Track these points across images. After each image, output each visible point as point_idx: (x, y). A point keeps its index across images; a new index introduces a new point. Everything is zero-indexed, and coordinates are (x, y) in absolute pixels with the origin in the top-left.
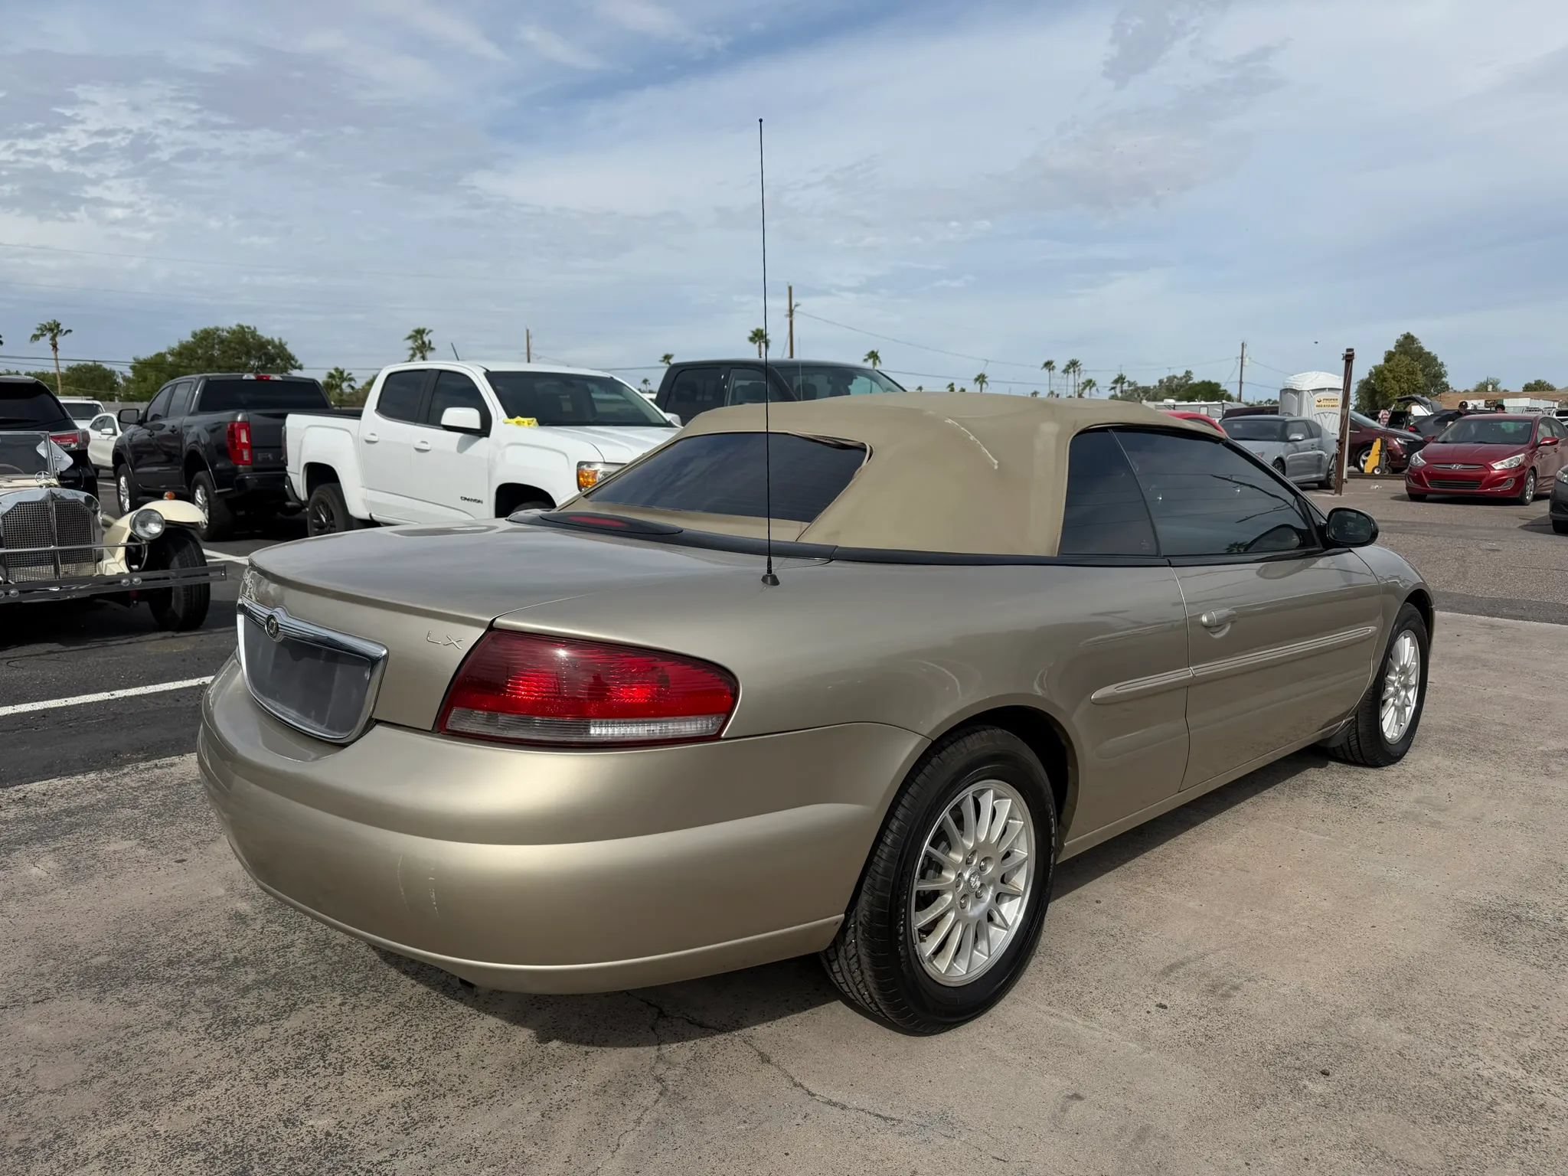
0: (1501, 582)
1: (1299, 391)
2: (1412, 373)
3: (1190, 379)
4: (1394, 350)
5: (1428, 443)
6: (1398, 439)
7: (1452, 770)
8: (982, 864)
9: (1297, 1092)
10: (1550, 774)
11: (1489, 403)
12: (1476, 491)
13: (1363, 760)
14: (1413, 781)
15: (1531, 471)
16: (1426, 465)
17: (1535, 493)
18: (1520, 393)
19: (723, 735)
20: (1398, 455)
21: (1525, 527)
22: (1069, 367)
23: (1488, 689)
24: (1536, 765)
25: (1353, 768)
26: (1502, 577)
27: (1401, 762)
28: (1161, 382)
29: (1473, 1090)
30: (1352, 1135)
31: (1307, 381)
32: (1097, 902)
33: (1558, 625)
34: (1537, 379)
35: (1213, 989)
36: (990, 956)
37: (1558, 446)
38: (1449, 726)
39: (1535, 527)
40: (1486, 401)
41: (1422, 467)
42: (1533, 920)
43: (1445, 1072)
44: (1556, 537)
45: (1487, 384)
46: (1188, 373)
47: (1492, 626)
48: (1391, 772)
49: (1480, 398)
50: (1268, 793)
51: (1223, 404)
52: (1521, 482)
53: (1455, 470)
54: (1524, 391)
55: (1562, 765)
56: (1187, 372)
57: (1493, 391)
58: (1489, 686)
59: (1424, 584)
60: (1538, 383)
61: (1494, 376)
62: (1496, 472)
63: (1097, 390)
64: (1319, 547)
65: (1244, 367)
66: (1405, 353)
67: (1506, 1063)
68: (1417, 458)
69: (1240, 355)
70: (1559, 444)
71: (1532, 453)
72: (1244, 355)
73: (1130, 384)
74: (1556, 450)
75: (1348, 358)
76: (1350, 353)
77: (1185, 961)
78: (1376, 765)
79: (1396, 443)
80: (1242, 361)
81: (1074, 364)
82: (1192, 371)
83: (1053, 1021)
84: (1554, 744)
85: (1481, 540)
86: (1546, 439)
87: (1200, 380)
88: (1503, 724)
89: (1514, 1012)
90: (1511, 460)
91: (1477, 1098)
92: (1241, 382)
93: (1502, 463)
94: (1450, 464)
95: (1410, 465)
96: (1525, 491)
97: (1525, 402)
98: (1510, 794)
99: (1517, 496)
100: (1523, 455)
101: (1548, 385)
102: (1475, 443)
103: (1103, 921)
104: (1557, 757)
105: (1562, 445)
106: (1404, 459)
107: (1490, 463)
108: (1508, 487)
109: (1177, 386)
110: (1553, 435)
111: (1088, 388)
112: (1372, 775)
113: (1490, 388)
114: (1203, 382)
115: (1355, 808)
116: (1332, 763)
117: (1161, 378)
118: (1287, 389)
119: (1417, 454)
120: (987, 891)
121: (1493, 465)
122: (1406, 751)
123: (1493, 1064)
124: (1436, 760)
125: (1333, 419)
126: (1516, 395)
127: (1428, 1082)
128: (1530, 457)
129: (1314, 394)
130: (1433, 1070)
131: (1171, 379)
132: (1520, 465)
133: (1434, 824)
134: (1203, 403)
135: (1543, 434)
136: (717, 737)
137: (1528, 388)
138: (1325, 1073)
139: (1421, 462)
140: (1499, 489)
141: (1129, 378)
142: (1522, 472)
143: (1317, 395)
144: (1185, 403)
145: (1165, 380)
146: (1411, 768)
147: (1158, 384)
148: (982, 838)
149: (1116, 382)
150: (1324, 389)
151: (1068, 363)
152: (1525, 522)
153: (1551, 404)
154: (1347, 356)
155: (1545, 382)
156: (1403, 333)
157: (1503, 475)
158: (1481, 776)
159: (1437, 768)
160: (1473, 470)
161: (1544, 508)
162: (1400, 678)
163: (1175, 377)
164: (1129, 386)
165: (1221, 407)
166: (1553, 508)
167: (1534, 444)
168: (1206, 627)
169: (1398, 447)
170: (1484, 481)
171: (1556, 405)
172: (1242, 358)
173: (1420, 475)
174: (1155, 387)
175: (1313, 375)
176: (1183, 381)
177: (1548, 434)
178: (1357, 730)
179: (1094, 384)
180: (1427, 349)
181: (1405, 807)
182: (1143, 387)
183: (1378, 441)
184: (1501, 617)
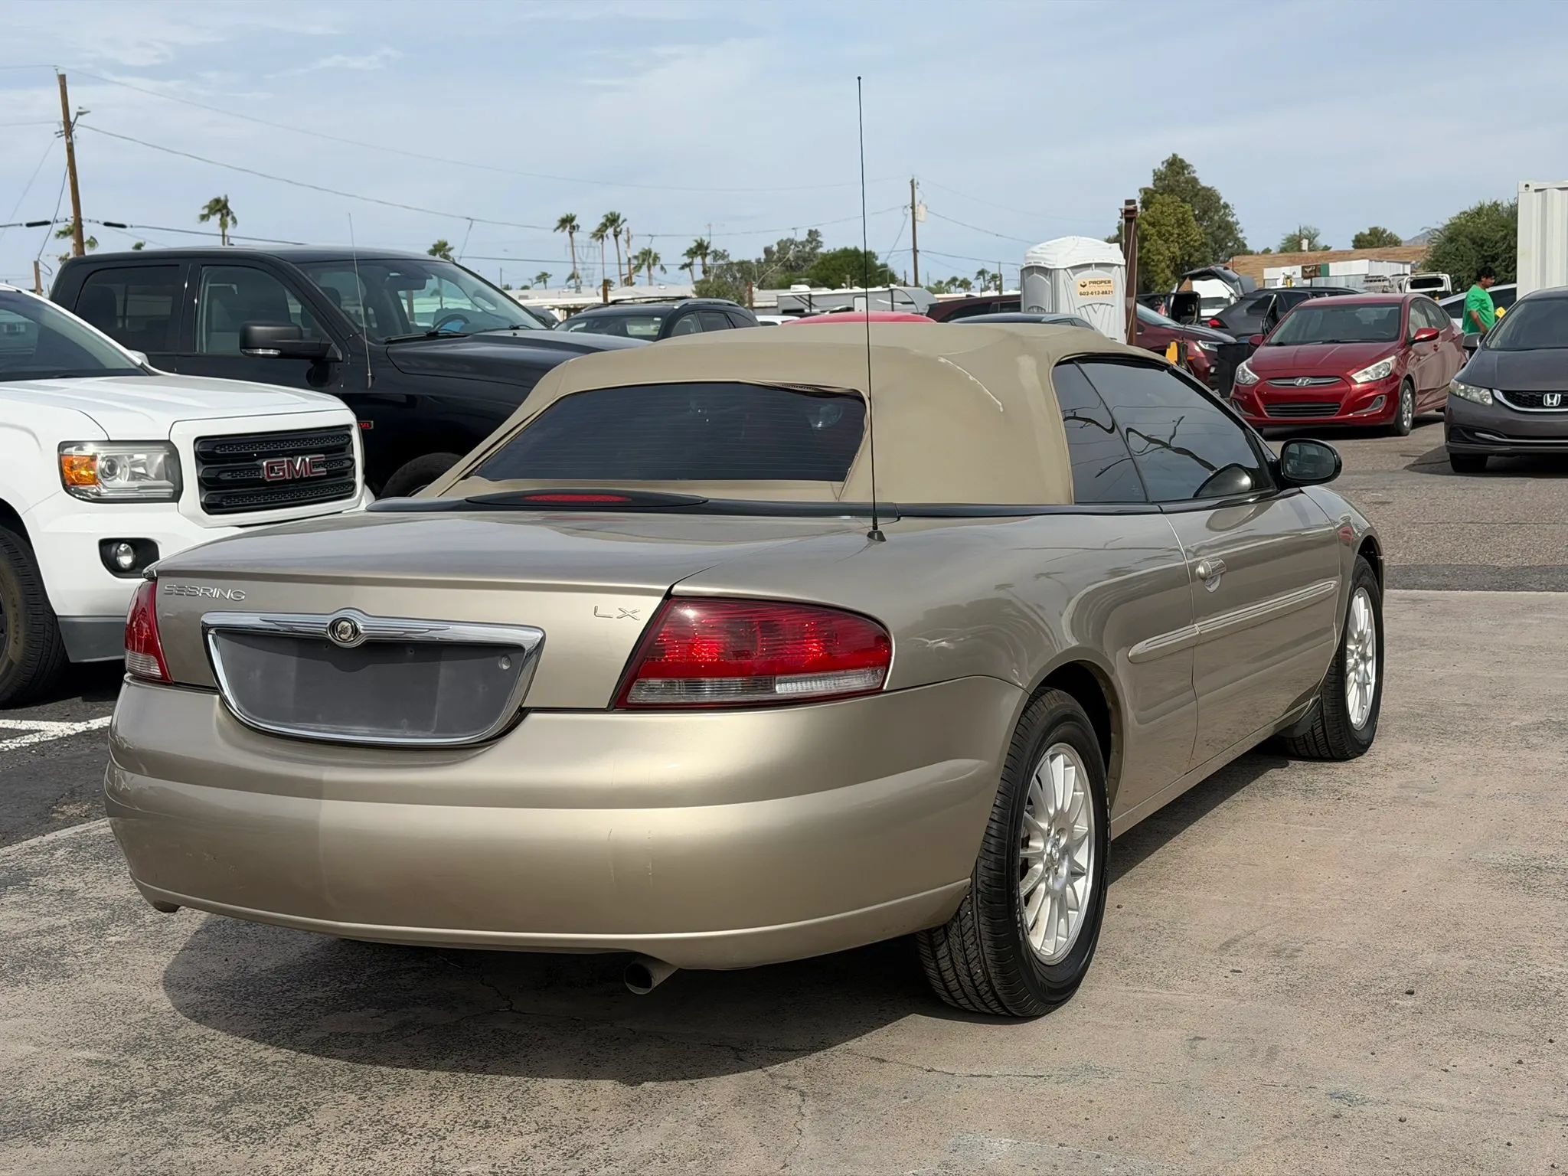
0: (1406, 544)
1: (1051, 270)
2: (1182, 223)
3: (819, 244)
4: (1151, 186)
5: (1258, 346)
6: (1200, 342)
7: (1426, 754)
8: (1057, 837)
9: (1392, 1008)
10: (1533, 747)
11: (1308, 270)
12: (1333, 417)
13: (1330, 752)
14: (1390, 768)
15: (1407, 382)
16: (1259, 382)
17: (1415, 415)
18: (1350, 253)
19: (885, 688)
20: (1202, 370)
21: (1411, 468)
22: (604, 227)
23: (1436, 670)
24: (1513, 740)
25: (1318, 764)
26: (1405, 539)
27: (1368, 753)
28: (768, 251)
29: (1540, 986)
30: (1450, 1026)
31: (1060, 253)
32: (1118, 907)
33: (1494, 592)
34: (1372, 226)
35: (1277, 953)
36: (1068, 937)
37: (1438, 341)
38: (1406, 712)
39: (1425, 465)
40: (1303, 268)
41: (1255, 386)
42: (1553, 868)
43: (1512, 978)
44: (1460, 480)
45: (1300, 238)
46: (813, 235)
47: (1414, 601)
48: (1362, 762)
49: (1293, 263)
50: (1239, 796)
51: (891, 291)
52: (1394, 399)
53: (1300, 388)
54: (1355, 247)
55: (1542, 736)
56: (810, 233)
57: (1310, 250)
58: (1436, 667)
59: (1372, 528)
60: (1374, 232)
61: (1310, 223)
62: (1358, 386)
63: (662, 268)
64: (1273, 488)
65: (917, 223)
66: (1170, 190)
67: (1561, 966)
68: (1244, 371)
69: (910, 202)
70: (1440, 337)
71: (1405, 354)
72: (916, 203)
73: (717, 255)
74: (1436, 348)
75: (1128, 216)
76: (1131, 207)
77: (1237, 938)
78: (1344, 757)
79: (1197, 349)
80: (914, 213)
81: (612, 220)
82: (819, 229)
83: (1139, 995)
84: (1527, 719)
85: (1361, 490)
86: (1420, 332)
87: (839, 246)
88: (1466, 705)
89: (1557, 933)
90: (1378, 367)
91: (1544, 990)
92: (915, 251)
93: (1366, 373)
94: (1294, 378)
95: (1235, 383)
96: (1401, 413)
97: (1360, 267)
98: (1496, 770)
99: (1391, 421)
100: (1393, 357)
101: (1390, 236)
102: (1324, 343)
103: (1133, 922)
104: (1534, 730)
105: (1443, 340)
106: (1212, 374)
107: (1348, 373)
108: (1378, 408)
109: (797, 258)
110: (1430, 325)
111: (644, 268)
112: (1342, 769)
113: (1305, 243)
114: (846, 250)
115: (1339, 799)
116: (1294, 762)
117: (768, 245)
118: (1032, 267)
119: (1244, 365)
120: (1062, 866)
121: (1354, 376)
122: (1372, 741)
123: (1551, 968)
124: (1405, 746)
125: (1107, 315)
126: (1343, 256)
127: (1499, 986)
128: (1402, 361)
129: (1074, 275)
130: (1502, 979)
131: (784, 245)
132: (1390, 374)
133: (1426, 804)
134: (857, 290)
135: (1417, 326)
136: (879, 691)
137: (1360, 242)
138: (1411, 993)
139: (1251, 377)
140: (1365, 413)
141: (715, 245)
142: (1397, 383)
143: (1078, 275)
144: (825, 291)
145: (775, 248)
146: (1382, 758)
147: (763, 257)
148: (1059, 806)
149: (691, 253)
150: (1088, 266)
151: (603, 220)
152: (1412, 460)
153: (1399, 268)
154: (1127, 212)
155: (1384, 231)
156: (1165, 159)
157: (1370, 391)
158: (1460, 757)
159: (1410, 754)
160: (1326, 385)
161: (1435, 436)
162: (1357, 648)
163: (792, 242)
164: (715, 259)
165: (889, 294)
166: (1449, 437)
167: (1406, 339)
168: (1204, 578)
169: (1202, 355)
170: (1343, 403)
171: (1408, 269)
172: (913, 207)
173: (1251, 398)
174: (758, 261)
175: (1069, 241)
176: (807, 249)
177: (1424, 325)
178: (1322, 713)
179: (656, 258)
180: (1204, 182)
181: (1390, 793)
182: (741, 263)
183: (1173, 346)
184: (1421, 589)
